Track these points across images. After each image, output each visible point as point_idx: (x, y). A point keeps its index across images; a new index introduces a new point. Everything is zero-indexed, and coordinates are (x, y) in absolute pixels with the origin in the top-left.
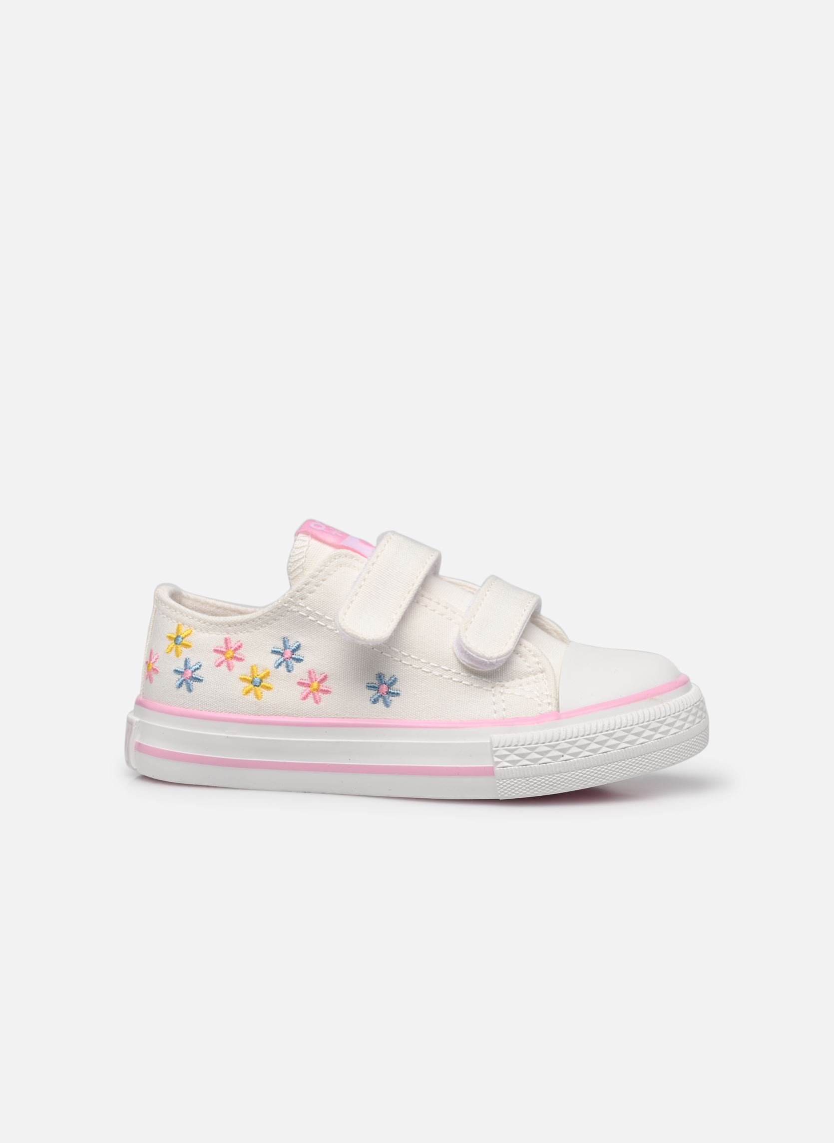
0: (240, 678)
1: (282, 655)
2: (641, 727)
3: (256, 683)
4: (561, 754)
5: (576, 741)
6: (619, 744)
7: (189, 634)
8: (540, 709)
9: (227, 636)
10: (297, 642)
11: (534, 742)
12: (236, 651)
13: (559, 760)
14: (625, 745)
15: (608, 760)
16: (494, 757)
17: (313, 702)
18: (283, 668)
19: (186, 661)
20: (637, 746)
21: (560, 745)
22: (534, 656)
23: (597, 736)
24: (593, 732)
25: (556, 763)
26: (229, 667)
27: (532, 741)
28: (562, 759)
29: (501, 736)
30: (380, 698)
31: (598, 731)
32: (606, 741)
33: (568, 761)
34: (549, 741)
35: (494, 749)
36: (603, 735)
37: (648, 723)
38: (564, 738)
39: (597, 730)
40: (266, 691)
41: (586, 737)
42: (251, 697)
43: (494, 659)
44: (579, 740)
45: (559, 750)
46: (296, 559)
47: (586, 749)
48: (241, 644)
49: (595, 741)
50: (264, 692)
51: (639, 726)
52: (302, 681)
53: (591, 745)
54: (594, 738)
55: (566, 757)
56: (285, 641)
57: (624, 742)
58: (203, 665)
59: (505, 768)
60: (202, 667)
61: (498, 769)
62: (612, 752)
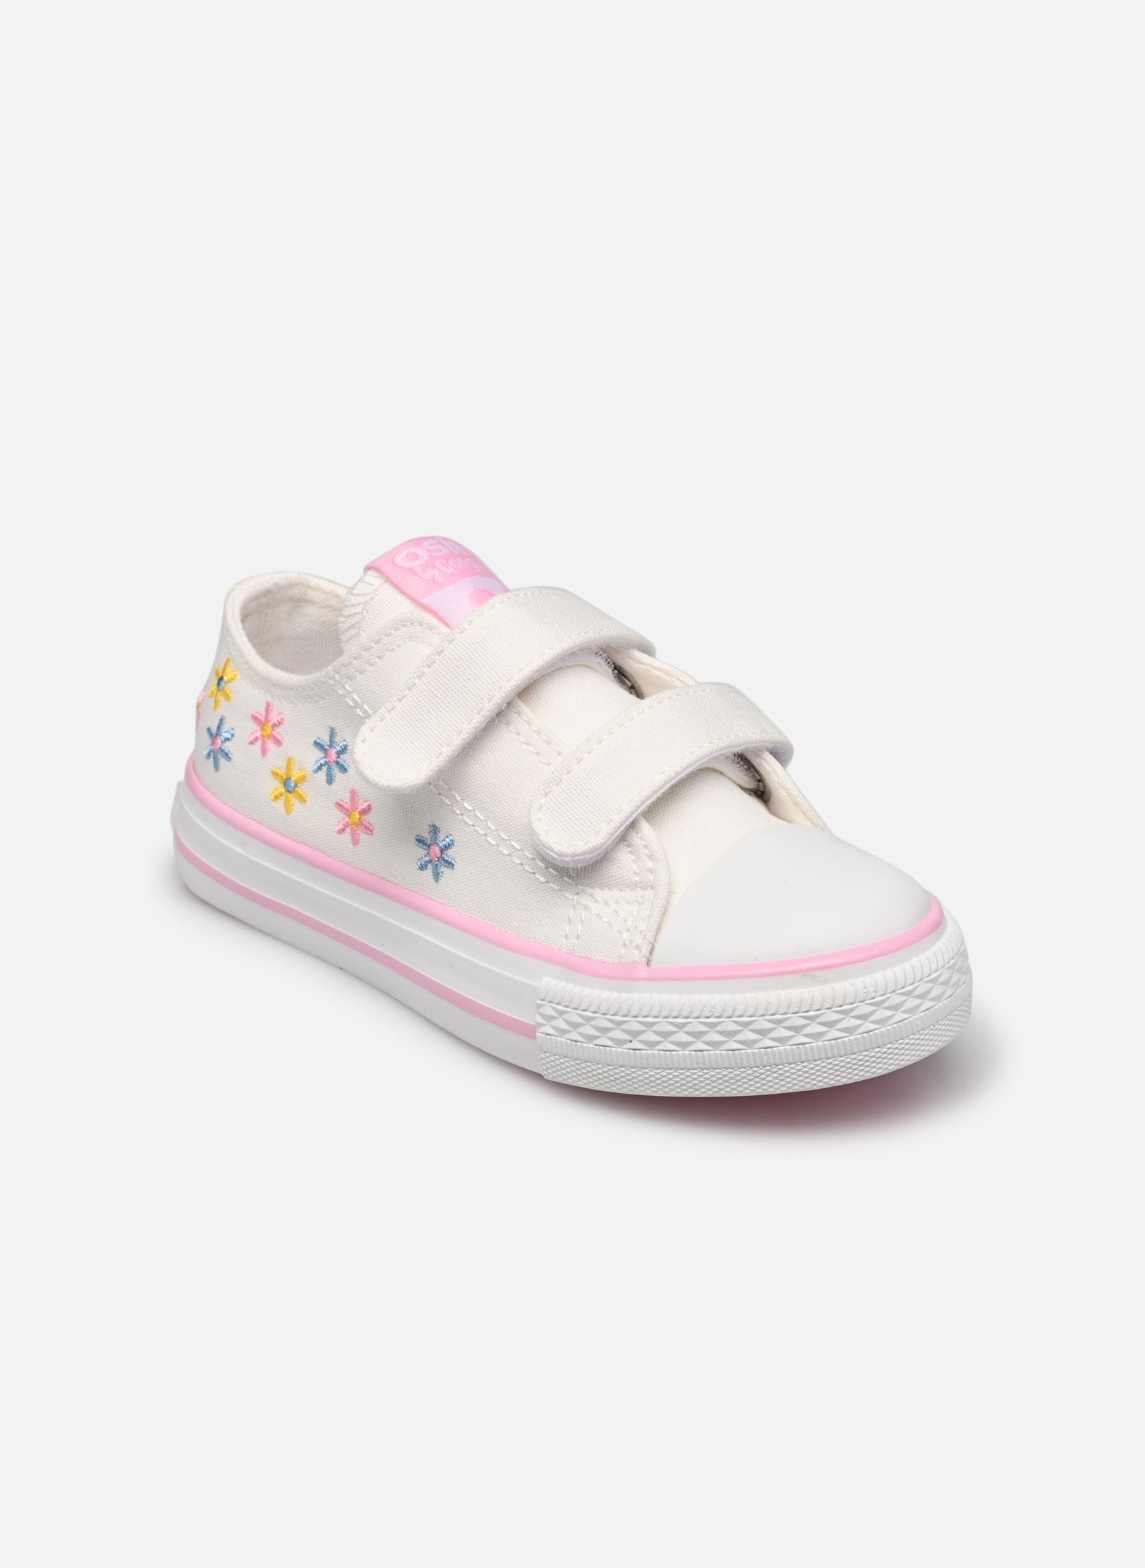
0: (272, 772)
1: (325, 751)
2: (770, 1021)
3: (290, 786)
4: (627, 1037)
5: (654, 1024)
6: (724, 1042)
7: (233, 679)
8: (623, 951)
9: (270, 699)
10: (345, 740)
11: (592, 1009)
12: (276, 728)
13: (625, 1047)
14: (735, 1046)
15: (704, 1063)
16: (537, 1015)
17: (350, 841)
18: (322, 775)
19: (221, 720)
20: (756, 1050)
21: (629, 1023)
22: (650, 857)
23: (690, 1023)
24: (685, 1015)
25: (620, 1050)
26: (264, 751)
27: (590, 1006)
28: (629, 1045)
29: (553, 982)
30: (429, 865)
31: (693, 1015)
32: (703, 1033)
33: (637, 1052)
34: (613, 1013)
35: (539, 1002)
36: (700, 1022)
37: (784, 1016)
38: (635, 1014)
39: (691, 1012)
40: (298, 804)
41: (669, 1020)
42: (280, 805)
43: (567, 856)
44: (658, 1022)
45: (626, 1032)
46: (350, 613)
47: (669, 1039)
48: (282, 719)
49: (685, 1029)
50: (295, 805)
51: (765, 1020)
52: (341, 803)
53: (677, 1034)
54: (684, 1025)
55: (636, 1045)
56: (332, 733)
57: (735, 1041)
58: (235, 735)
59: (549, 1036)
60: (233, 738)
61: (539, 1034)
62: (712, 1052)
